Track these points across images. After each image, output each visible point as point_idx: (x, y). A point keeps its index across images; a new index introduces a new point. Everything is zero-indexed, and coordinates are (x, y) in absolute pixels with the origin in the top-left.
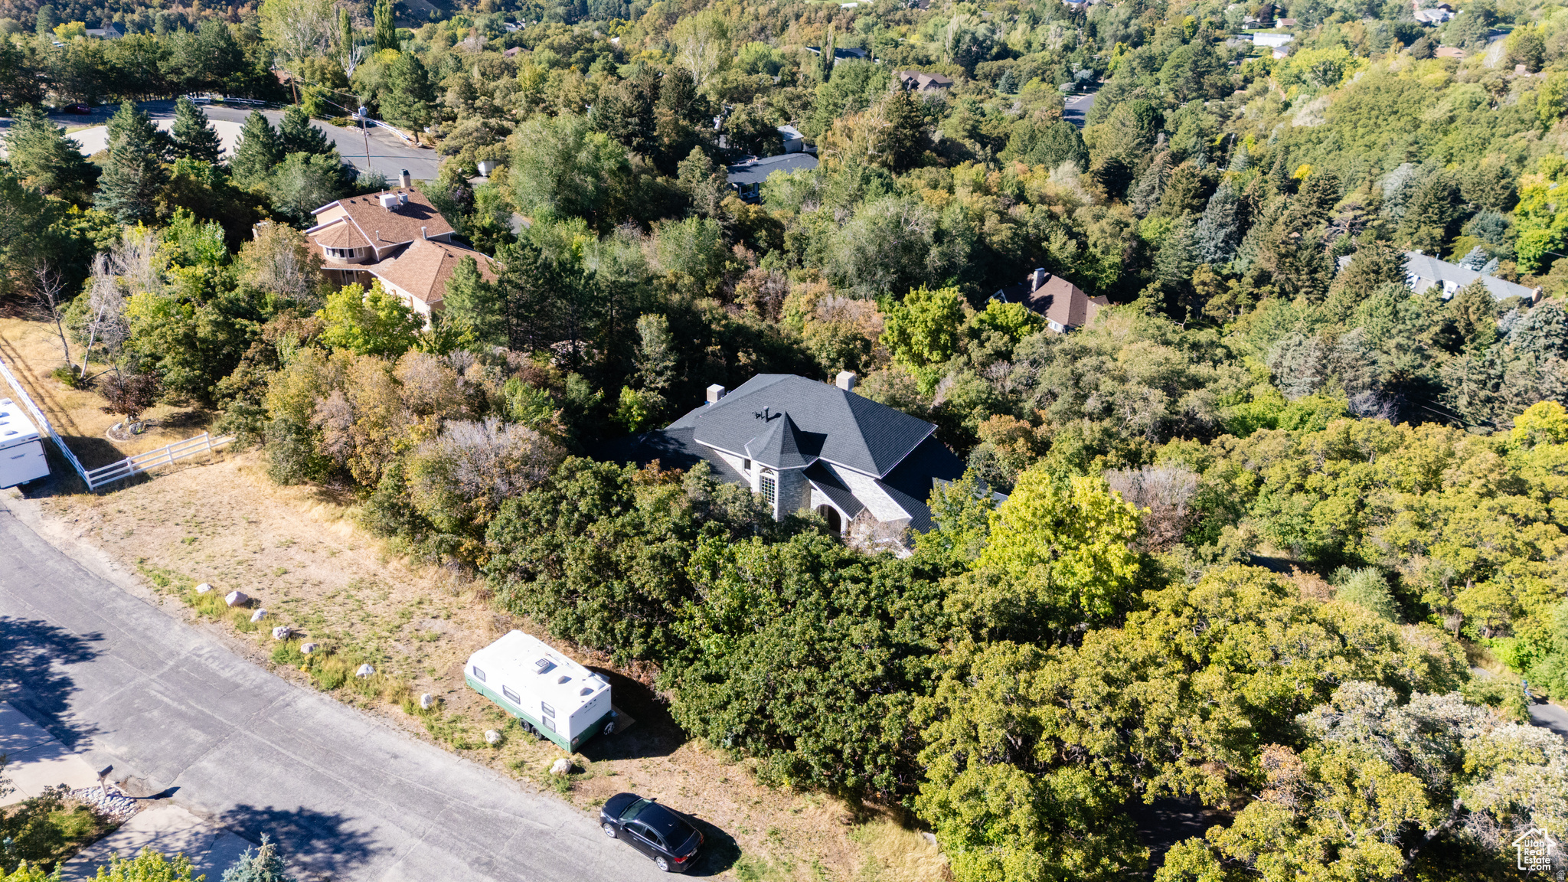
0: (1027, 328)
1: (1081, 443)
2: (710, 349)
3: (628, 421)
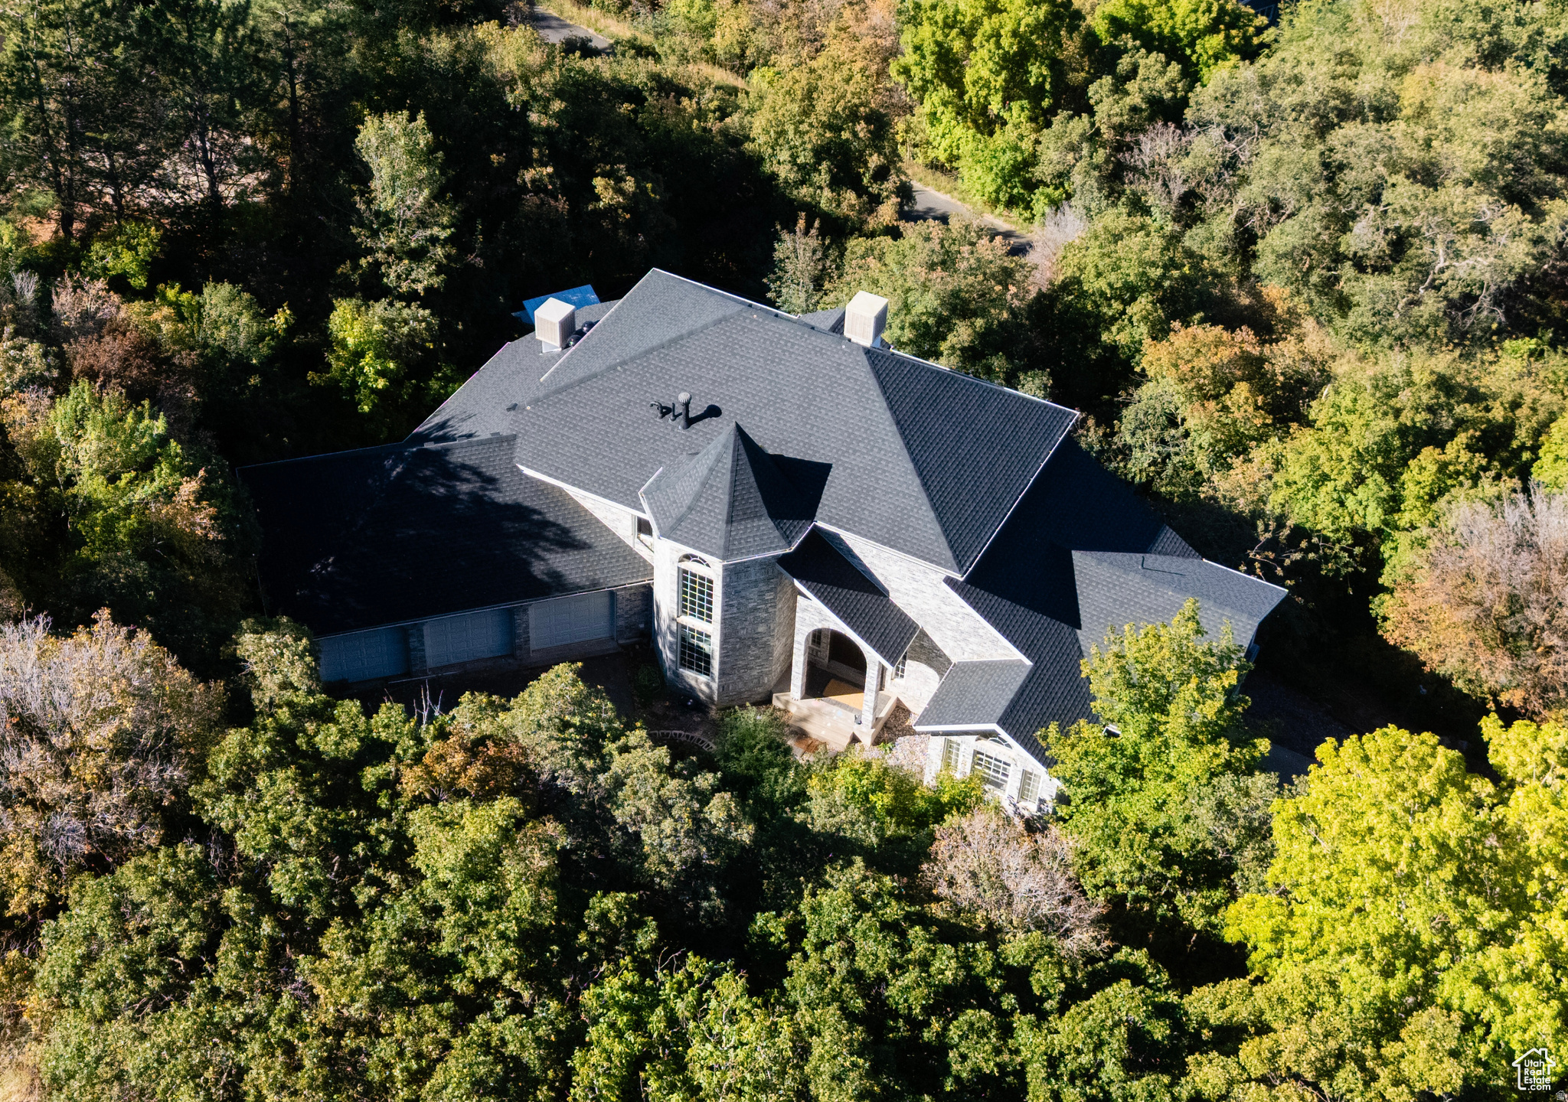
0: (1216, 41)
1: (1390, 423)
2: (529, 175)
3: (354, 387)
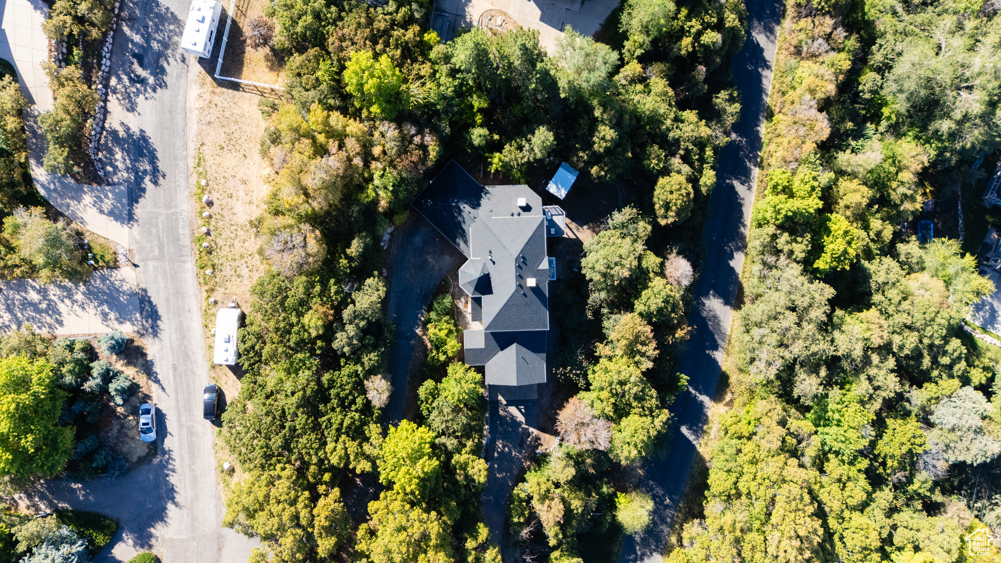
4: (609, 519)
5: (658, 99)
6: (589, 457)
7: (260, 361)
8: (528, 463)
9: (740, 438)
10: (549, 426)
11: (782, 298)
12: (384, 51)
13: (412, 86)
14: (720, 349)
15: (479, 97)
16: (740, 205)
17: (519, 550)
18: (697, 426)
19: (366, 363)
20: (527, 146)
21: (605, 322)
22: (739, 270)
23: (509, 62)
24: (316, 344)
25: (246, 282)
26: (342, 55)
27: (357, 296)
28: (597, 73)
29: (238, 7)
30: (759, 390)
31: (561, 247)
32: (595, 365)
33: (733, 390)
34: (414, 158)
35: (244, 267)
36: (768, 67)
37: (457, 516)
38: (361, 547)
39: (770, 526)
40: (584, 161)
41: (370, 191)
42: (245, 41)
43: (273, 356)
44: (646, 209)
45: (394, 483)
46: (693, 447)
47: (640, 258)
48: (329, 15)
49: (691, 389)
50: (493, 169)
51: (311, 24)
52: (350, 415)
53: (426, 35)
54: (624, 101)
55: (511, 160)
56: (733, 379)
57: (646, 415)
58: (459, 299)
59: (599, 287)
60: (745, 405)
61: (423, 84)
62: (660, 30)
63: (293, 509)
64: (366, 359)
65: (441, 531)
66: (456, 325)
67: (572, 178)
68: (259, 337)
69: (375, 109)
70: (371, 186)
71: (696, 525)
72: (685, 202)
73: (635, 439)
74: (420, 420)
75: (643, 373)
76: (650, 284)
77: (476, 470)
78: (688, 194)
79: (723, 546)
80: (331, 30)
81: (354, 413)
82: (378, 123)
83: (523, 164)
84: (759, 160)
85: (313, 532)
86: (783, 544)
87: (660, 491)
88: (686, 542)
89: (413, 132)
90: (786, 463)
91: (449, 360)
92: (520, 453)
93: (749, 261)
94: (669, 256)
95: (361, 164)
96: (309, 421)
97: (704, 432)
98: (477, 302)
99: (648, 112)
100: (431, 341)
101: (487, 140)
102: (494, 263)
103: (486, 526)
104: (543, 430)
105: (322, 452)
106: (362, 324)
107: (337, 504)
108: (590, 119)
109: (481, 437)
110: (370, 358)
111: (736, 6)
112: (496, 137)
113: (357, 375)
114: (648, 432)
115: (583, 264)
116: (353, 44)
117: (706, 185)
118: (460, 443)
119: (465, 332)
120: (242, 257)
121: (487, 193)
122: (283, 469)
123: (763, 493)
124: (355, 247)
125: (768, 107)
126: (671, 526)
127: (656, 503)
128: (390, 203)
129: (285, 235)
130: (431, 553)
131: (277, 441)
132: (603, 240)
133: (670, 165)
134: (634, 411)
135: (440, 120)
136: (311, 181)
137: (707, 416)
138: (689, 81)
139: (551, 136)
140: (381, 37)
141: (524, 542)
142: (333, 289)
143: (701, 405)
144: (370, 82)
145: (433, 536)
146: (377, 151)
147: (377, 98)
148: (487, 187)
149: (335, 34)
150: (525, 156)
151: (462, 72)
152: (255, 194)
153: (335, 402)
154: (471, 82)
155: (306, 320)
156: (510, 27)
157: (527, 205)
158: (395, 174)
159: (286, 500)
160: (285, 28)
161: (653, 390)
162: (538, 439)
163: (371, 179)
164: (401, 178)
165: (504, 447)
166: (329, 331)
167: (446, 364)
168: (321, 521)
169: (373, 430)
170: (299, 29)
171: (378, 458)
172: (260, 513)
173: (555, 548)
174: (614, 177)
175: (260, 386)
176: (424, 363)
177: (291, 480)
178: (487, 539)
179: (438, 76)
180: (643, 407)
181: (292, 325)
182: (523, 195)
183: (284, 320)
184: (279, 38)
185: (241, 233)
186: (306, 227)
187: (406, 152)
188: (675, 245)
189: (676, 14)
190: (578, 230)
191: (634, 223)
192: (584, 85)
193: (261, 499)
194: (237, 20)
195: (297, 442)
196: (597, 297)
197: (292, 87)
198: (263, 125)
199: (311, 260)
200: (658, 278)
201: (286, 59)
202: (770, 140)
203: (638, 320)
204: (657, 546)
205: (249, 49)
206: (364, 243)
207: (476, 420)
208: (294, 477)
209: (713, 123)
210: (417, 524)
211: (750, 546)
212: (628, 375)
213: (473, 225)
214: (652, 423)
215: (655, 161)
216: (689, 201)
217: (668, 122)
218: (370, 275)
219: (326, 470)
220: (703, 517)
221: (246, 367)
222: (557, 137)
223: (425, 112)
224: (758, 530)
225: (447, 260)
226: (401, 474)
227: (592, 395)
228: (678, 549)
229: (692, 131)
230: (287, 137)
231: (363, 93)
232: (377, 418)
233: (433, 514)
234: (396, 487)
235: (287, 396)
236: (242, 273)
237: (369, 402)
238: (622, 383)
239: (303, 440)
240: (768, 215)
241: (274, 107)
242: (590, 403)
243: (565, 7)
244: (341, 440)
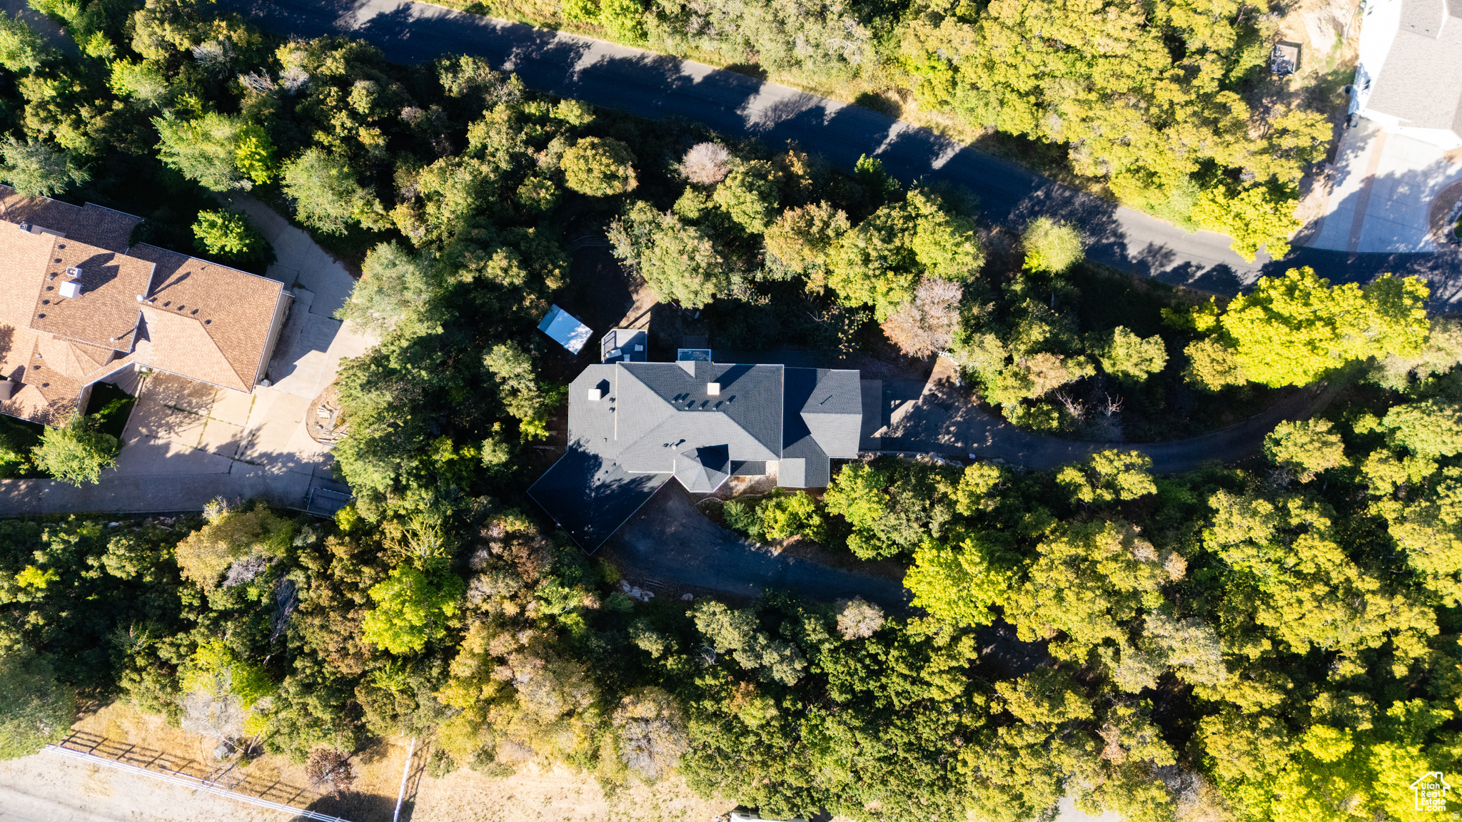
4: (1060, 284)
5: (450, 182)
6: (970, 309)
7: (808, 790)
8: (974, 398)
9: (954, 84)
10: (922, 367)
11: (753, 10)
12: (364, 591)
13: (418, 553)
14: (822, 104)
15: (437, 451)
16: (612, 61)
17: (1098, 420)
18: (933, 144)
19: (820, 636)
20: (513, 383)
21: (776, 277)
22: (708, 69)
23: (388, 410)
24: (787, 709)
25: (693, 802)
26: (367, 655)
27: (722, 645)
28: (409, 278)
29: (290, 801)
30: (886, 50)
31: (662, 335)
32: (837, 296)
33: (884, 88)
34: (524, 553)
35: (672, 805)
36: (407, 7)
37: (1044, 511)
38: (1081, 654)
39: (1085, 48)
40: (538, 298)
41: (569, 620)
42: (341, 793)
43: (801, 771)
44: (613, 207)
45: (994, 603)
46: (964, 152)
47: (686, 222)
48: (308, 671)
49: (879, 151)
50: (544, 434)
51: (318, 697)
52: (892, 663)
53: (342, 527)
54: (451, 234)
55: (531, 406)
56: (868, 88)
57: (915, 226)
58: (732, 489)
59: (724, 283)
60: (906, 73)
61: (415, 534)
62: (347, 176)
63: (1022, 753)
64: (813, 636)
65: (1065, 539)
66: (770, 497)
67: (562, 316)
68: (773, 788)
69: (449, 609)
70: (562, 619)
71: (1078, 156)
72: (605, 152)
73: (948, 246)
74: (905, 558)
75: (853, 225)
76: (724, 209)
77: (980, 481)
78: (593, 146)
79: (1111, 119)
80: (330, 669)
81: (890, 657)
82: (469, 605)
83: (539, 389)
84: (546, 30)
85: (1057, 725)
86: (1112, 32)
87: (1025, 205)
88: (1100, 171)
89: (484, 554)
90: (996, 19)
91: (820, 509)
92: (958, 409)
93: (696, 54)
94: (683, 176)
95: (529, 633)
96: (898, 723)
97: (943, 134)
98: (737, 466)
99: (470, 200)
100: (792, 534)
101: (501, 442)
102: (682, 441)
103: (1061, 470)
104: (927, 374)
105: (943, 706)
106: (762, 640)
107: (1019, 688)
108: (475, 289)
109: (933, 468)
110: (813, 630)
111: (312, 54)
112: (496, 427)
113: (836, 650)
114: (940, 225)
115: (690, 306)
116: (352, 638)
117: (580, 116)
118: (940, 501)
119: (779, 485)
120: (656, 807)
121: (578, 443)
122: (965, 763)
123: (1037, 55)
124: (650, 644)
125: (467, 11)
126: (1076, 190)
127: (1041, 213)
128: (587, 590)
129: (628, 748)
130: (1097, 555)
131: (925, 771)
132: (655, 275)
133: (549, 168)
134: (907, 244)
135: (469, 510)
136: (551, 707)
137: (920, 129)
138: (425, 131)
139: (500, 349)
140: (343, 595)
141: (1087, 413)
142: (709, 680)
143: (904, 137)
144: (408, 616)
145: (1073, 551)
146: (510, 609)
147: (433, 605)
148: (570, 443)
149: (336, 664)
150: (527, 386)
151: (398, 475)
152: (566, 786)
153: (872, 685)
154: (415, 464)
155: (752, 723)
156: (333, 398)
157: (598, 387)
158: (545, 583)
159: (1010, 763)
160: (325, 735)
161: (879, 212)
162: (939, 383)
163: (552, 618)
164: (552, 573)
165: (948, 432)
166: (770, 689)
167: (826, 517)
168: (1042, 713)
169: (915, 630)
170: (327, 717)
171: (955, 626)
172: (1025, 798)
173: (1099, 367)
174: (563, 255)
175: (843, 789)
176: (822, 547)
177: (981, 753)
178: (1080, 470)
179: (402, 512)
180: (903, 230)
181: (760, 742)
182: (583, 391)
183: (751, 754)
184: (339, 744)
185: (621, 808)
186: (618, 717)
187: (514, 565)
188: (668, 164)
189: (323, 147)
190: (638, 308)
191: (632, 226)
192: (425, 296)
193: (1006, 798)
194: (309, 802)
195: (927, 741)
196: (738, 286)
197: (412, 728)
198: (465, 770)
199: (666, 713)
200: (715, 196)
201: (370, 735)
202: (517, 11)
203: (774, 229)
204: (1104, 213)
205: (353, 788)
206: (644, 631)
207: (908, 475)
208: (978, 748)
209: (488, 98)
210: (1053, 574)
211: (1112, 80)
212: (855, 250)
213: (625, 468)
214: (926, 217)
215: (543, 193)
216: (603, 145)
217: (485, 169)
218: (691, 622)
219: (970, 701)
220: (1067, 145)
221: (815, 810)
222: (501, 340)
223: (458, 533)
224: (1090, 65)
225: (673, 504)
226: (981, 596)
227: (881, 303)
228: (1109, 184)
229: (499, 133)
230: (484, 739)
231: (426, 626)
232: (898, 623)
233: (1040, 548)
234: (999, 602)
235: (860, 754)
236: (680, 807)
237: (875, 634)
238: (866, 260)
239: (926, 733)
240: (629, 23)
241: (440, 755)
242: (892, 307)
243: (306, 314)
244: (927, 678)
